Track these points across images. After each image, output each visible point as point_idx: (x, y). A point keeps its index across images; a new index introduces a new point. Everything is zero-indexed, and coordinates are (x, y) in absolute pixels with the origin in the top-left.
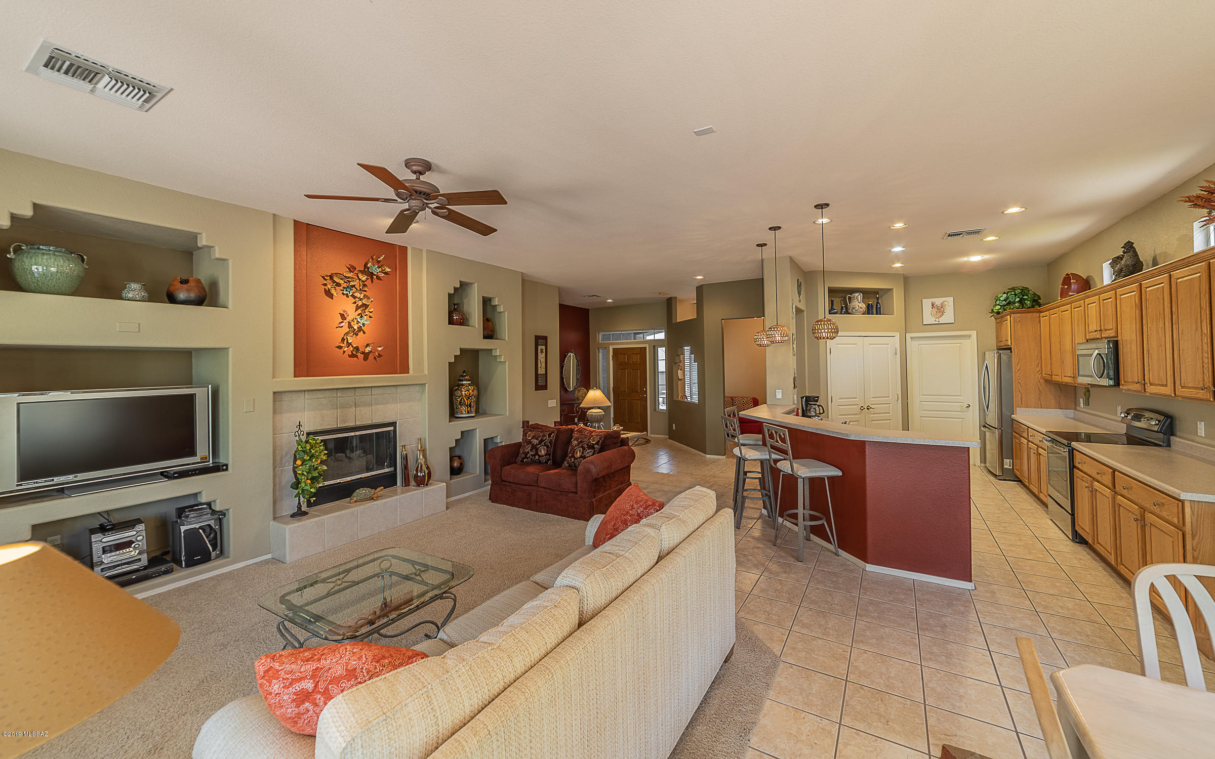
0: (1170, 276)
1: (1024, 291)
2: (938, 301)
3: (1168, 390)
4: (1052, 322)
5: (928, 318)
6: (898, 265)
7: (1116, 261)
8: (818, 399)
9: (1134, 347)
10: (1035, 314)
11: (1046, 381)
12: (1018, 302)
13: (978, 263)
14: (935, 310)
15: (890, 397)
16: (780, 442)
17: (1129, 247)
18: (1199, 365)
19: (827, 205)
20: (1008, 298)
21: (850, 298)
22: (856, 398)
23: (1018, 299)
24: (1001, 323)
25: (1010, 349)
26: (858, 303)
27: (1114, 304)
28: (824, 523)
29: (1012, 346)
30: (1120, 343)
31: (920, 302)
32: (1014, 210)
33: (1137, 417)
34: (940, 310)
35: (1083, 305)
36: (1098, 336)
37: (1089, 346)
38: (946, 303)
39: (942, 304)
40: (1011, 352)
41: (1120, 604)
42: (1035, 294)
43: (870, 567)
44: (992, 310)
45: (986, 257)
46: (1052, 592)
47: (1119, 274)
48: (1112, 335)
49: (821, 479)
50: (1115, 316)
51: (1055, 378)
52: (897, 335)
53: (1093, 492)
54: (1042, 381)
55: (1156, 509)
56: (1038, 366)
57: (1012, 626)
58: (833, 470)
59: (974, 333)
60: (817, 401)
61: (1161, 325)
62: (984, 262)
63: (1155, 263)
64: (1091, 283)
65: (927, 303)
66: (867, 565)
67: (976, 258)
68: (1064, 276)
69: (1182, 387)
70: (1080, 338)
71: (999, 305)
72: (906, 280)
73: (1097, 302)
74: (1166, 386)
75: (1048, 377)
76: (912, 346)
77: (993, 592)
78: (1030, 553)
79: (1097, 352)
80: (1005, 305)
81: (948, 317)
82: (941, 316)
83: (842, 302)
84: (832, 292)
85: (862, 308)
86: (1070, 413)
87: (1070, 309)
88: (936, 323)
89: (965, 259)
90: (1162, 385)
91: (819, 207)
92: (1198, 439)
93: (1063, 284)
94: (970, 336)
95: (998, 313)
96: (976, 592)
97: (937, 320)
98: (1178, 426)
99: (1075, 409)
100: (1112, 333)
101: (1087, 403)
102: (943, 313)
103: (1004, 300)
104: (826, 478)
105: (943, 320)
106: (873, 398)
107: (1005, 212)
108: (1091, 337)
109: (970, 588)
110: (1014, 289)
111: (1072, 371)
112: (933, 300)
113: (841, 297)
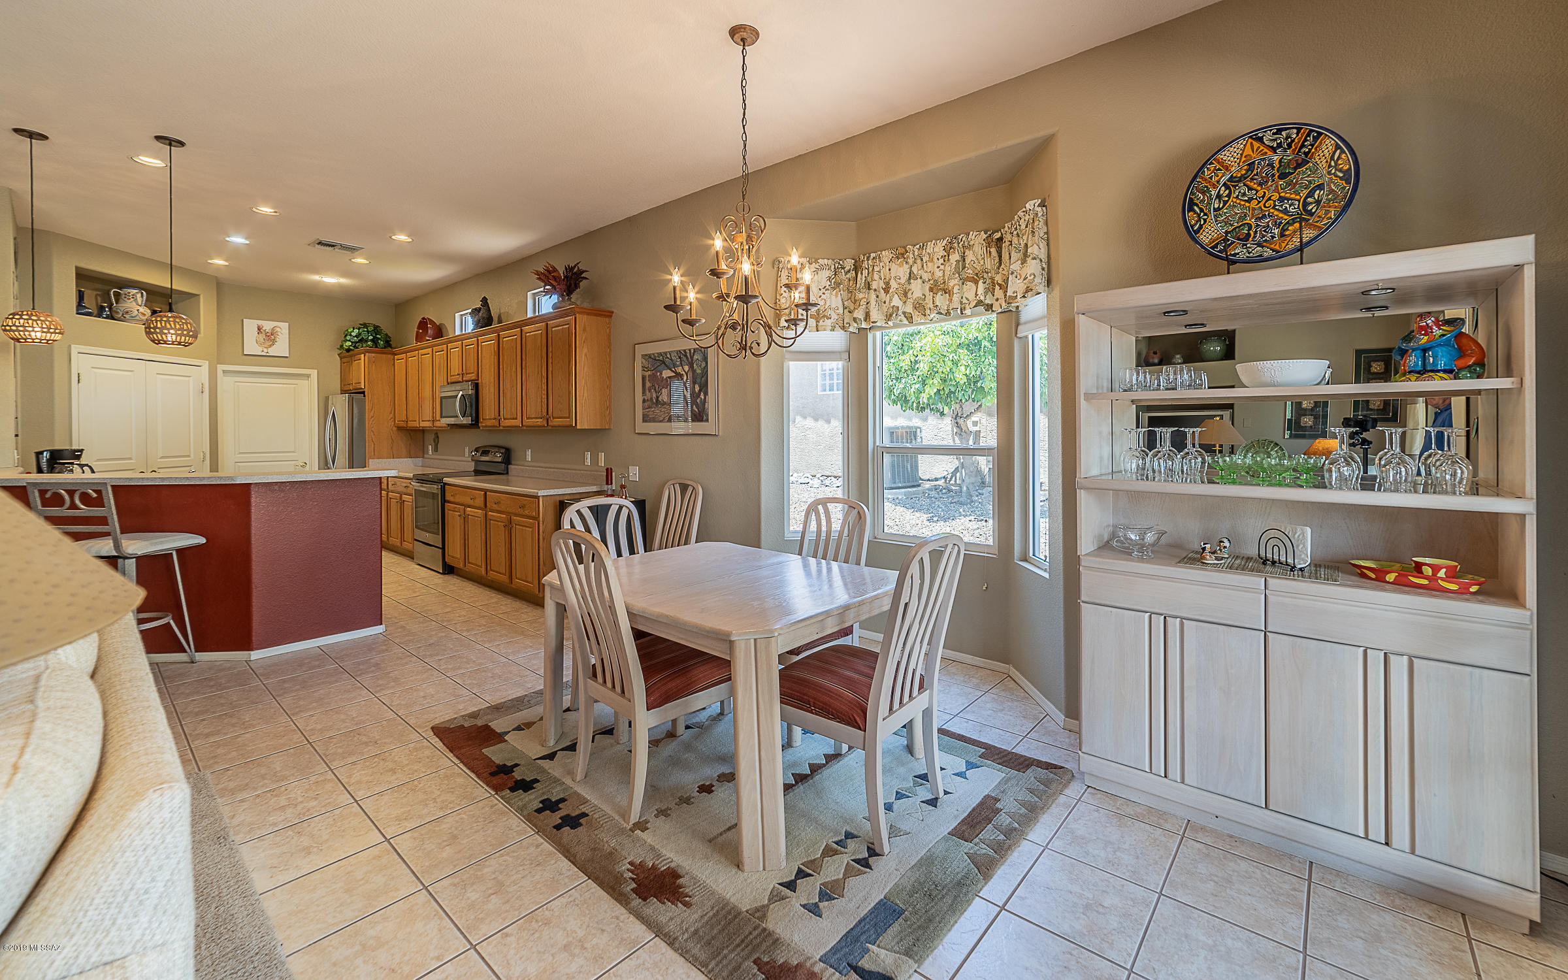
0: (521, 330)
1: (377, 329)
2: (268, 325)
3: (518, 422)
4: (409, 364)
5: (252, 345)
6: (219, 262)
7: (475, 312)
8: (81, 455)
9: (492, 390)
10: (389, 356)
11: (400, 429)
12: (372, 340)
13: (333, 285)
14: (262, 337)
15: (192, 456)
16: (83, 507)
17: (485, 301)
18: (539, 400)
19: (182, 144)
20: (359, 334)
21: (117, 295)
22: (130, 459)
23: (371, 338)
24: (350, 363)
25: (363, 393)
26: (136, 304)
27: (476, 350)
28: (169, 623)
29: (366, 390)
30: (480, 385)
31: (241, 323)
32: (402, 237)
33: (485, 453)
34: (270, 337)
35: (445, 349)
36: (460, 380)
37: (453, 387)
38: (278, 329)
39: (273, 329)
40: (364, 396)
41: (493, 601)
42: (386, 334)
43: (255, 655)
44: (342, 346)
45: (343, 281)
46: (447, 610)
47: (478, 324)
48: (473, 378)
49: (167, 557)
50: (476, 361)
51: (411, 424)
52: (206, 365)
53: (465, 518)
54: (395, 429)
55: (520, 511)
56: (391, 413)
57: (432, 641)
58: (196, 538)
59: (314, 373)
60: (78, 458)
61: (514, 369)
62: (341, 286)
63: (500, 321)
64: (444, 330)
65: (250, 326)
66: (252, 652)
67: (330, 280)
68: (420, 319)
69: (527, 418)
70: (441, 379)
71: (349, 341)
72: (221, 286)
73: (460, 347)
74: (516, 419)
75: (403, 424)
76: (226, 384)
77: (402, 627)
78: (415, 592)
79: (461, 392)
80: (357, 342)
81: (281, 347)
82: (270, 346)
83: (99, 298)
84: (82, 276)
85: (145, 315)
86: (419, 461)
87: (431, 353)
88: (264, 354)
89: (316, 277)
90: (513, 419)
91: (168, 142)
92: (526, 464)
93: (419, 328)
94: (308, 376)
95: (348, 350)
96: (388, 632)
97: (265, 350)
98: (513, 455)
99: (423, 457)
100: (473, 376)
101: (436, 450)
102: (274, 342)
103: (356, 336)
104: (174, 553)
105: (272, 351)
106: (162, 457)
107: (393, 237)
108: (453, 381)
109: (381, 631)
110: (365, 325)
111: (431, 415)
112: (260, 322)
113: (96, 290)
